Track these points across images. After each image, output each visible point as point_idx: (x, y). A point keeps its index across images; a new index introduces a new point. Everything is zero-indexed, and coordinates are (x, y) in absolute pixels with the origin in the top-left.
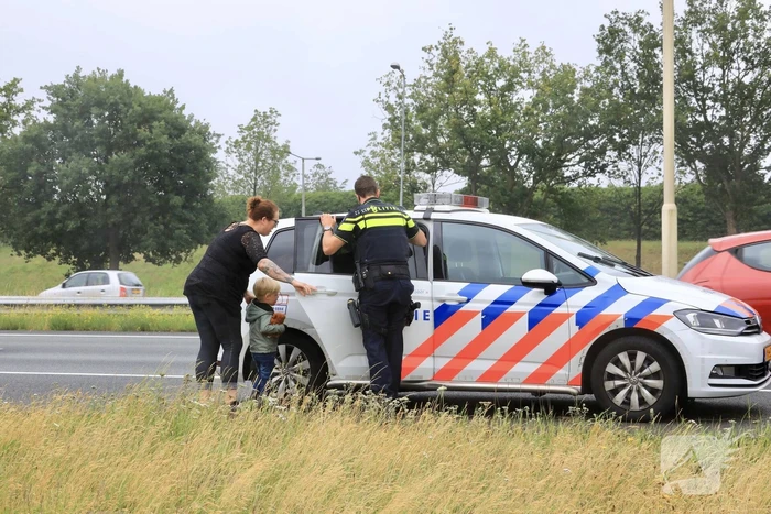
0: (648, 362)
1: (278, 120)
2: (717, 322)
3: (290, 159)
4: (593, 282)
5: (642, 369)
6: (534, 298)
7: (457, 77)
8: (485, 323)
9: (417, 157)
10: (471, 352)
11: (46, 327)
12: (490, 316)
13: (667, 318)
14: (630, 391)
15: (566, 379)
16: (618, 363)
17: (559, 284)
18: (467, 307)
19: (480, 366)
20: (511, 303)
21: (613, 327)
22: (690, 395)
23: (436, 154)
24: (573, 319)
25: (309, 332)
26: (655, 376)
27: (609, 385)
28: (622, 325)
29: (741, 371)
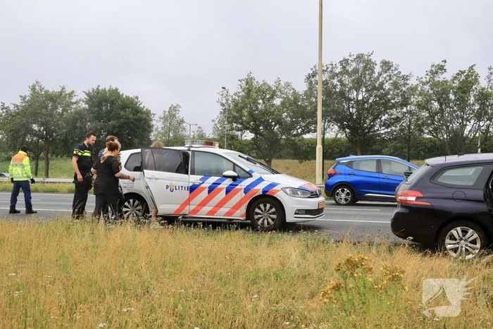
0: (271, 208)
1: (180, 109)
2: (299, 193)
3: (184, 125)
4: (251, 176)
5: (269, 211)
6: (228, 182)
7: (251, 93)
8: (209, 192)
9: (235, 125)
10: (203, 203)
11: (66, 191)
12: (211, 189)
13: (278, 191)
14: (264, 219)
15: (240, 215)
16: (260, 208)
17: (238, 177)
18: (202, 185)
19: (207, 209)
20: (220, 184)
21: (258, 194)
22: (287, 221)
23: (242, 124)
24: (243, 190)
25: (142, 194)
26: (273, 213)
27: (256, 217)
28: (261, 193)
29: (308, 212)
